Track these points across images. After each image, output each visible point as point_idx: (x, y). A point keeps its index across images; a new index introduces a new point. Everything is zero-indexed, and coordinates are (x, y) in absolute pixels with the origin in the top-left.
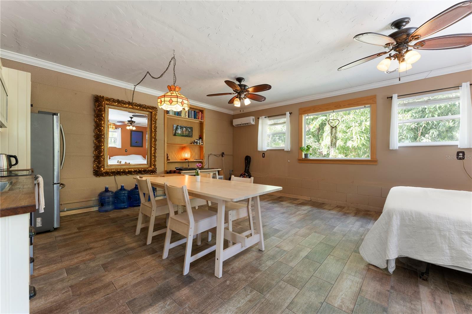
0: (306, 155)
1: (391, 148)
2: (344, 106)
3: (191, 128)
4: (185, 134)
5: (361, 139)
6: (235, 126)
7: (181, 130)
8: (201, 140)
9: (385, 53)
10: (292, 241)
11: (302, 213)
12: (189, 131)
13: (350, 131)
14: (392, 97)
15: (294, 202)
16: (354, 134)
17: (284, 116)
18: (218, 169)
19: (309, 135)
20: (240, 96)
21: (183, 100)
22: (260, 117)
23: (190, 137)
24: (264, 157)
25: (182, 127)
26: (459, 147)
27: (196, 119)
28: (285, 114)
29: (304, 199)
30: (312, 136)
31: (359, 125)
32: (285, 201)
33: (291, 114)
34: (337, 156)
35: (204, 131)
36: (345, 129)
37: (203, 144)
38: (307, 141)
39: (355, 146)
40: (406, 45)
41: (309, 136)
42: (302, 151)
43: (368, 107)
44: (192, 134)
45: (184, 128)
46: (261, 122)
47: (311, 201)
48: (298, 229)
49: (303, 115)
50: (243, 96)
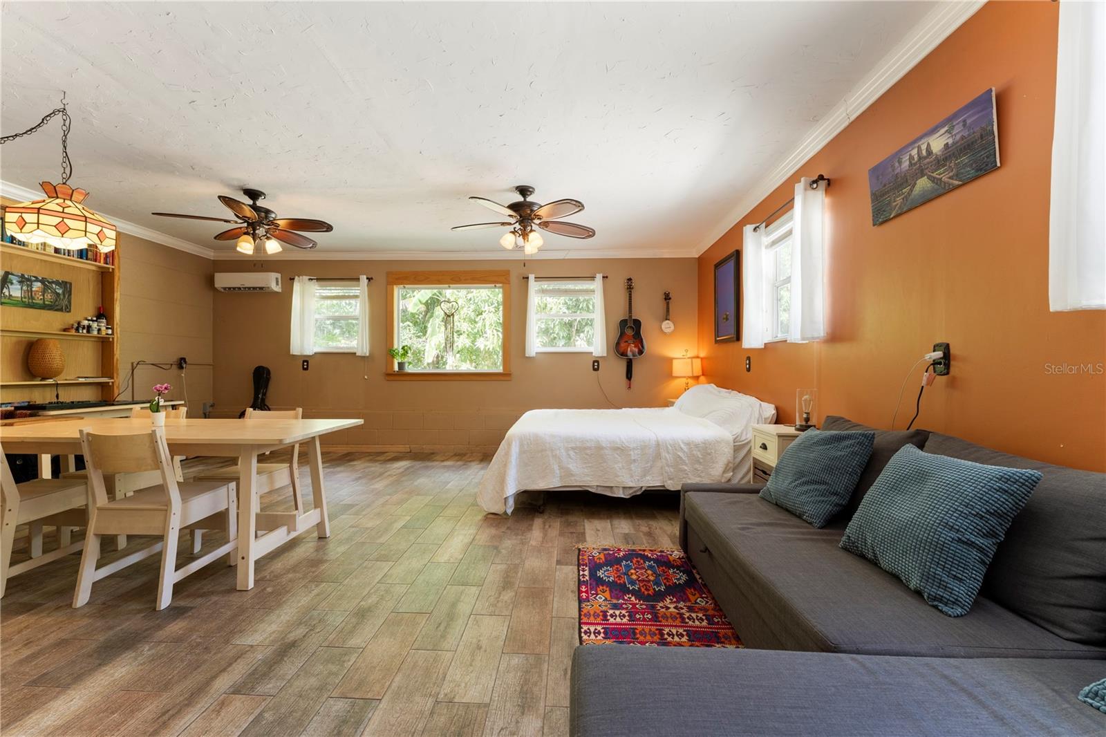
0: (401, 365)
1: (527, 355)
2: (465, 280)
3: (66, 286)
4: (41, 302)
5: (498, 335)
6: (222, 290)
7: (25, 288)
8: (104, 321)
9: (510, 224)
10: (379, 514)
11: (395, 474)
12: (58, 294)
13: (482, 321)
14: (528, 278)
15: (379, 458)
16: (487, 327)
17: (354, 283)
18: (172, 401)
19: (407, 320)
20: (254, 230)
21: (104, 229)
22: (296, 278)
23: (61, 310)
24: (307, 369)
25: (28, 280)
26: (594, 354)
27: (87, 259)
28: (358, 279)
29: (399, 450)
30: (411, 324)
31: (496, 311)
32: (359, 459)
33: (369, 281)
34: (460, 367)
35: (117, 295)
36: (473, 315)
37: (113, 334)
38: (404, 336)
39: (489, 349)
40: (530, 221)
41: (405, 324)
42: (393, 357)
43: (499, 287)
44: (70, 302)
45: (35, 281)
46: (299, 288)
47: (410, 452)
48: (389, 497)
49: (395, 287)
50: (261, 231)
